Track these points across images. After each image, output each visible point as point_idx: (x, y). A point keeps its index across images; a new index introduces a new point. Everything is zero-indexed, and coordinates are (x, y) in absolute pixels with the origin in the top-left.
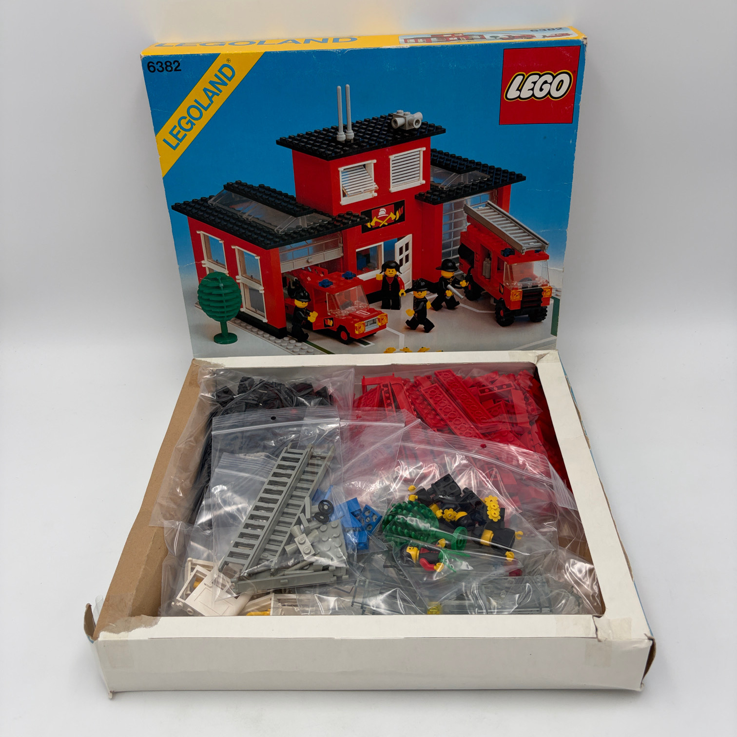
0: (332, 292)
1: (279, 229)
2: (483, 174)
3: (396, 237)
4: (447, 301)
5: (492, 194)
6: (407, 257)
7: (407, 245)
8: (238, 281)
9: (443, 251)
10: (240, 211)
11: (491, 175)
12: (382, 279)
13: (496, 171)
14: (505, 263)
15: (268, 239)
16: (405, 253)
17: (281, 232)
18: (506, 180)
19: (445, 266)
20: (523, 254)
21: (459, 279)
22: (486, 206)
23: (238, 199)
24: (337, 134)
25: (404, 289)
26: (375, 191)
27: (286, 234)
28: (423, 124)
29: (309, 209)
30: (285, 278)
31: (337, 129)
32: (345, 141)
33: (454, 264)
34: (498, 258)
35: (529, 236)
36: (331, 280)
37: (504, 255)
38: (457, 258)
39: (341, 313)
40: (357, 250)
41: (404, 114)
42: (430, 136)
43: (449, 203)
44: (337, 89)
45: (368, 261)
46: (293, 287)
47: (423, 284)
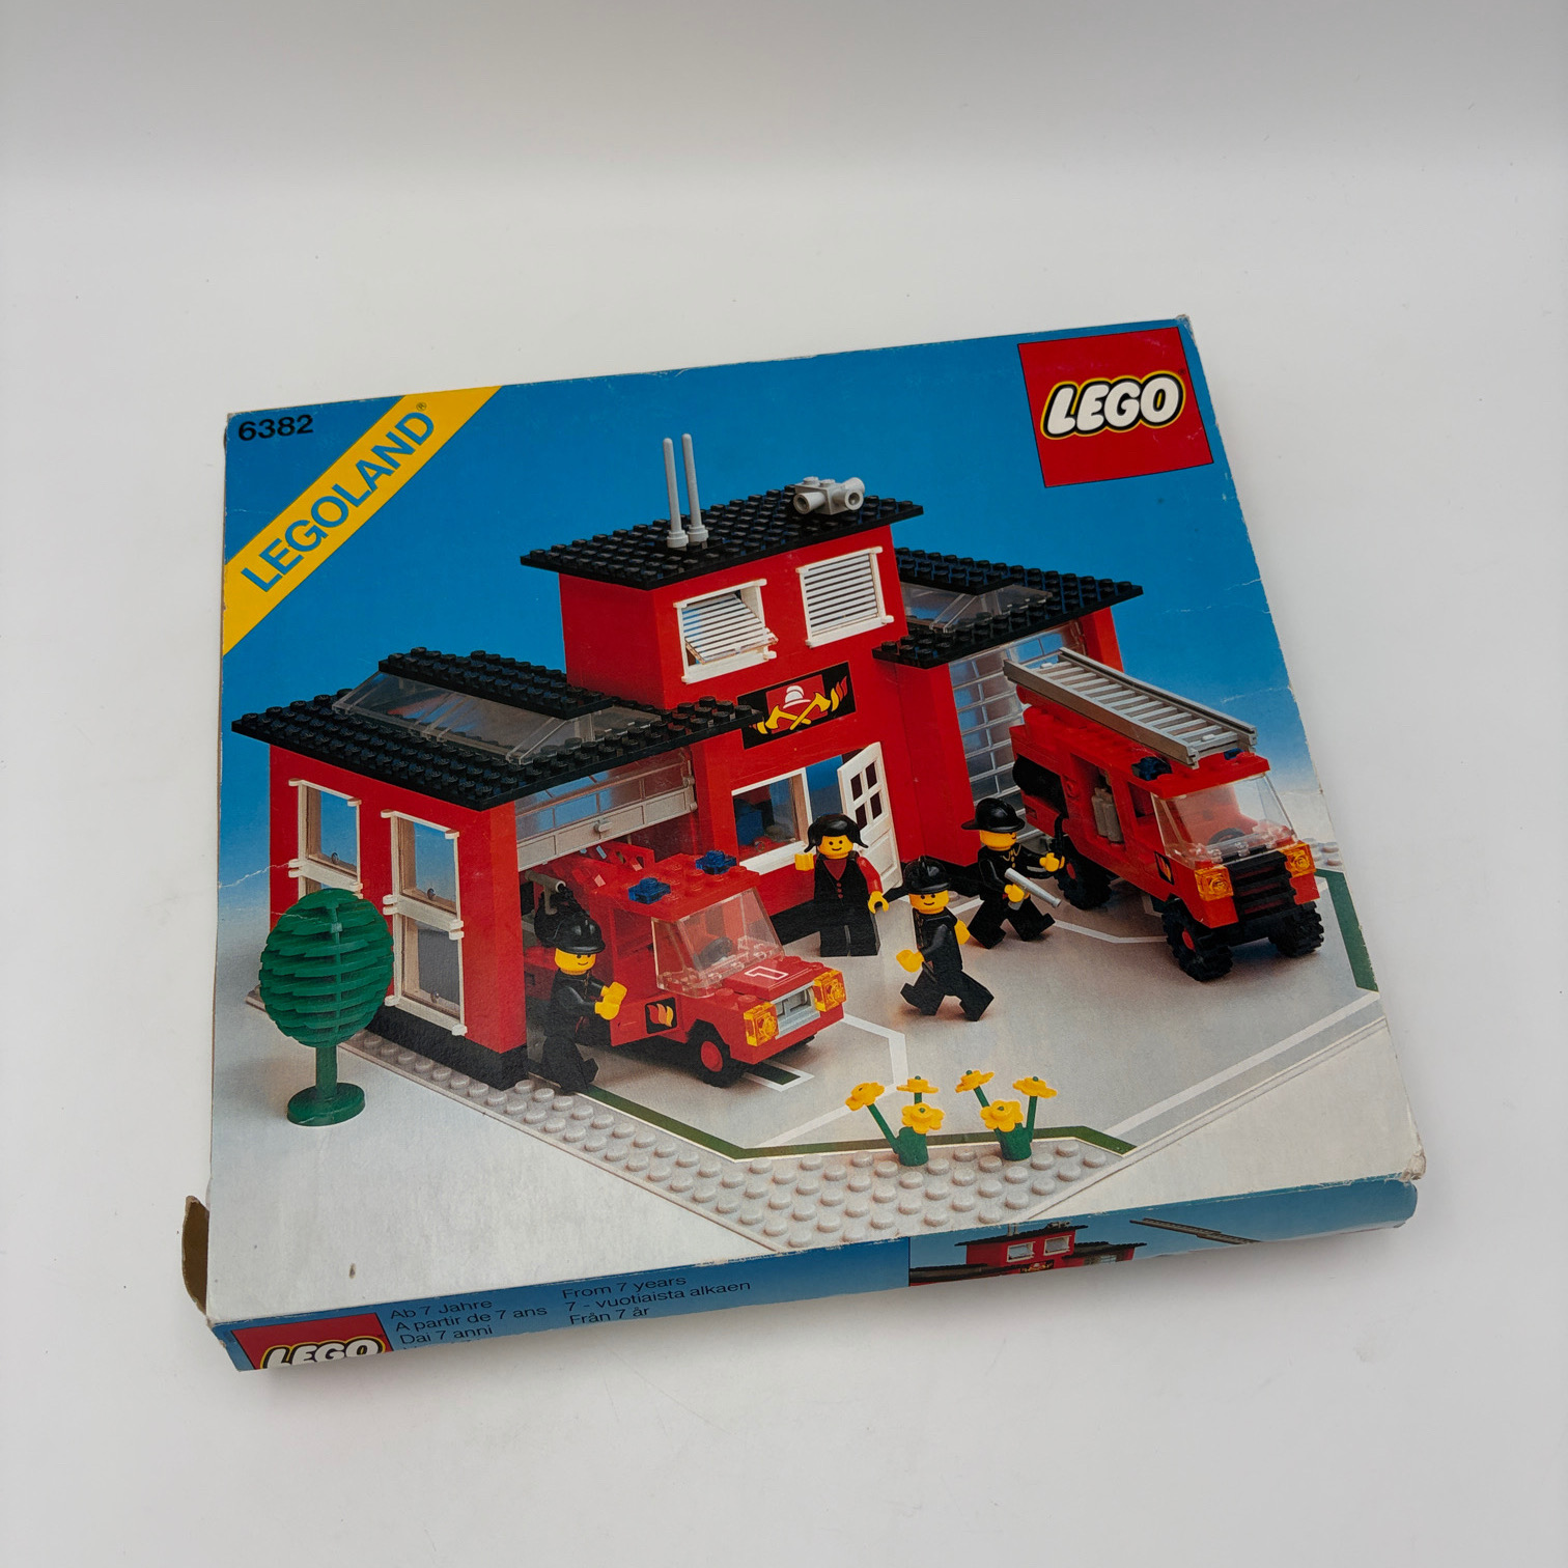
0: (668, 918)
1: (518, 754)
2: (1034, 591)
3: (836, 754)
4: (1014, 916)
5: (1067, 632)
6: (875, 800)
7: (871, 770)
8: (387, 911)
9: (971, 779)
10: (415, 720)
11: (1055, 590)
12: (812, 867)
13: (1064, 582)
14: (1153, 796)
15: (486, 782)
16: (868, 793)
17: (525, 760)
18: (1095, 599)
19: (988, 817)
20: (1194, 768)
21: (1035, 850)
22: (1060, 660)
23: (414, 691)
24: (667, 535)
25: (881, 890)
26: (771, 648)
27: (537, 764)
28: (867, 500)
29: (600, 697)
30: (527, 887)
31: (666, 526)
32: (688, 546)
33: (1011, 811)
34: (1130, 784)
35: (1194, 718)
36: (663, 880)
37: (1142, 776)
38: (1015, 795)
39: (698, 981)
40: (735, 793)
41: (822, 485)
42: (888, 524)
43: (962, 661)
44: (662, 445)
45: (768, 820)
46: (551, 912)
47: (933, 871)
